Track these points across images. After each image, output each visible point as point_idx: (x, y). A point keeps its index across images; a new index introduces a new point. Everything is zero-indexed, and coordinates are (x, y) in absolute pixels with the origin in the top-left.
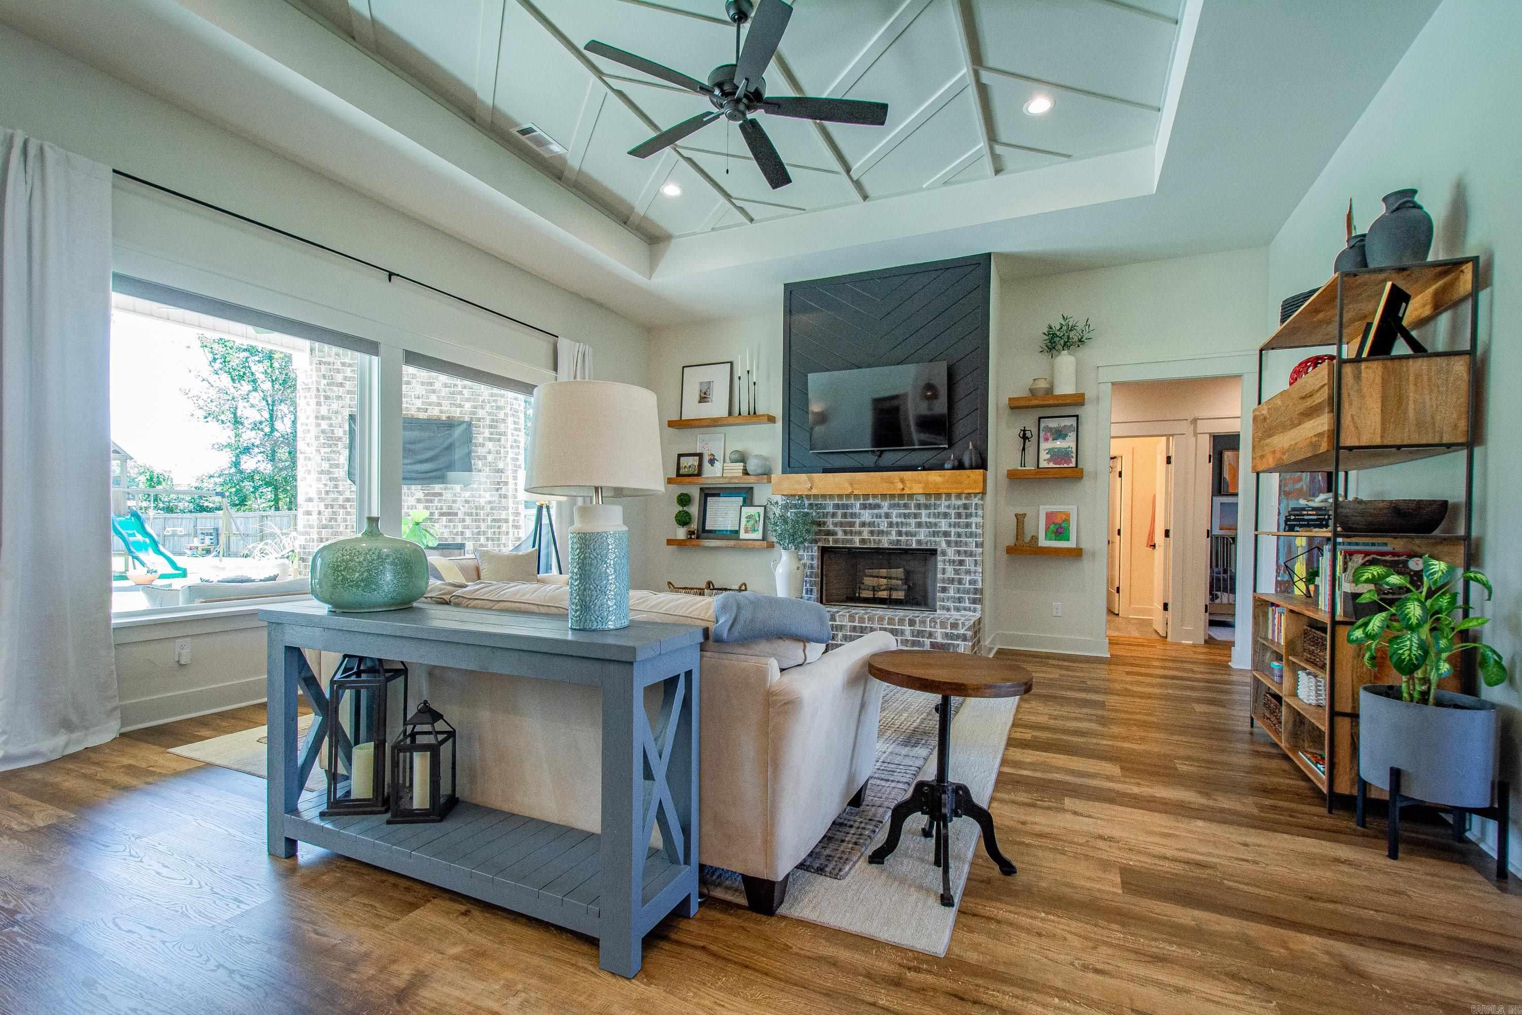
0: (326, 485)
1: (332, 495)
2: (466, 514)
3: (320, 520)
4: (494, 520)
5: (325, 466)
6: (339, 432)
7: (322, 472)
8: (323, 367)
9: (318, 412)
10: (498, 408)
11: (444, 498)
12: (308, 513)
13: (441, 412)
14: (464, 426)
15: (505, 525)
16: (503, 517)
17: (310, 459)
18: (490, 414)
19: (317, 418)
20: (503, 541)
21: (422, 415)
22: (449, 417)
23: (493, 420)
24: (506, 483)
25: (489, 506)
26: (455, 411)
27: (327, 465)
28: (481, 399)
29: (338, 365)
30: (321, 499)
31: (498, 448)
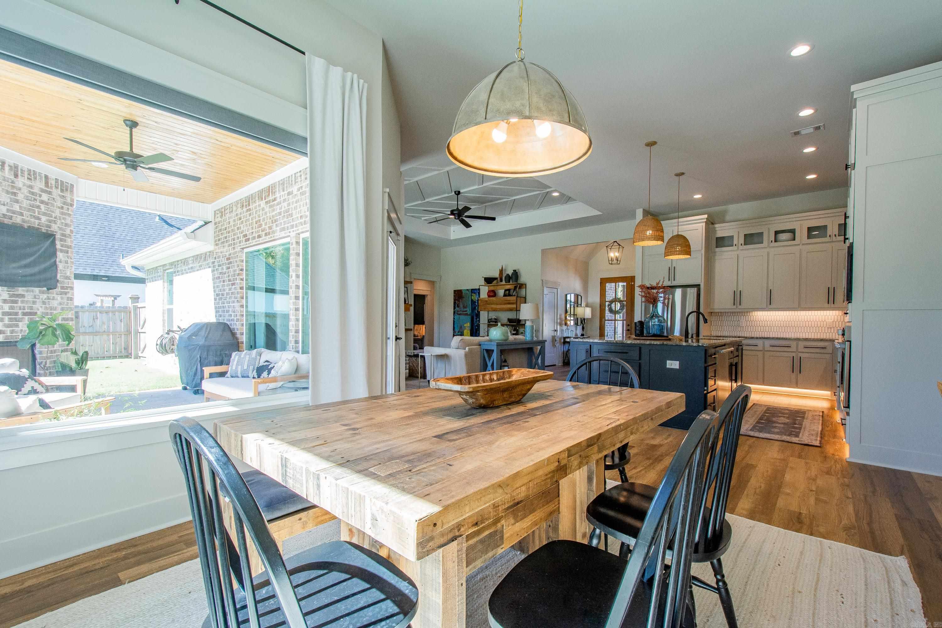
10: (66, 225)
11: (26, 299)
14: (49, 237)
18: (60, 229)
21: (6, 221)
22: (29, 227)
23: (63, 235)
25: (60, 307)
26: (34, 223)
28: (54, 215)
31: (66, 259)
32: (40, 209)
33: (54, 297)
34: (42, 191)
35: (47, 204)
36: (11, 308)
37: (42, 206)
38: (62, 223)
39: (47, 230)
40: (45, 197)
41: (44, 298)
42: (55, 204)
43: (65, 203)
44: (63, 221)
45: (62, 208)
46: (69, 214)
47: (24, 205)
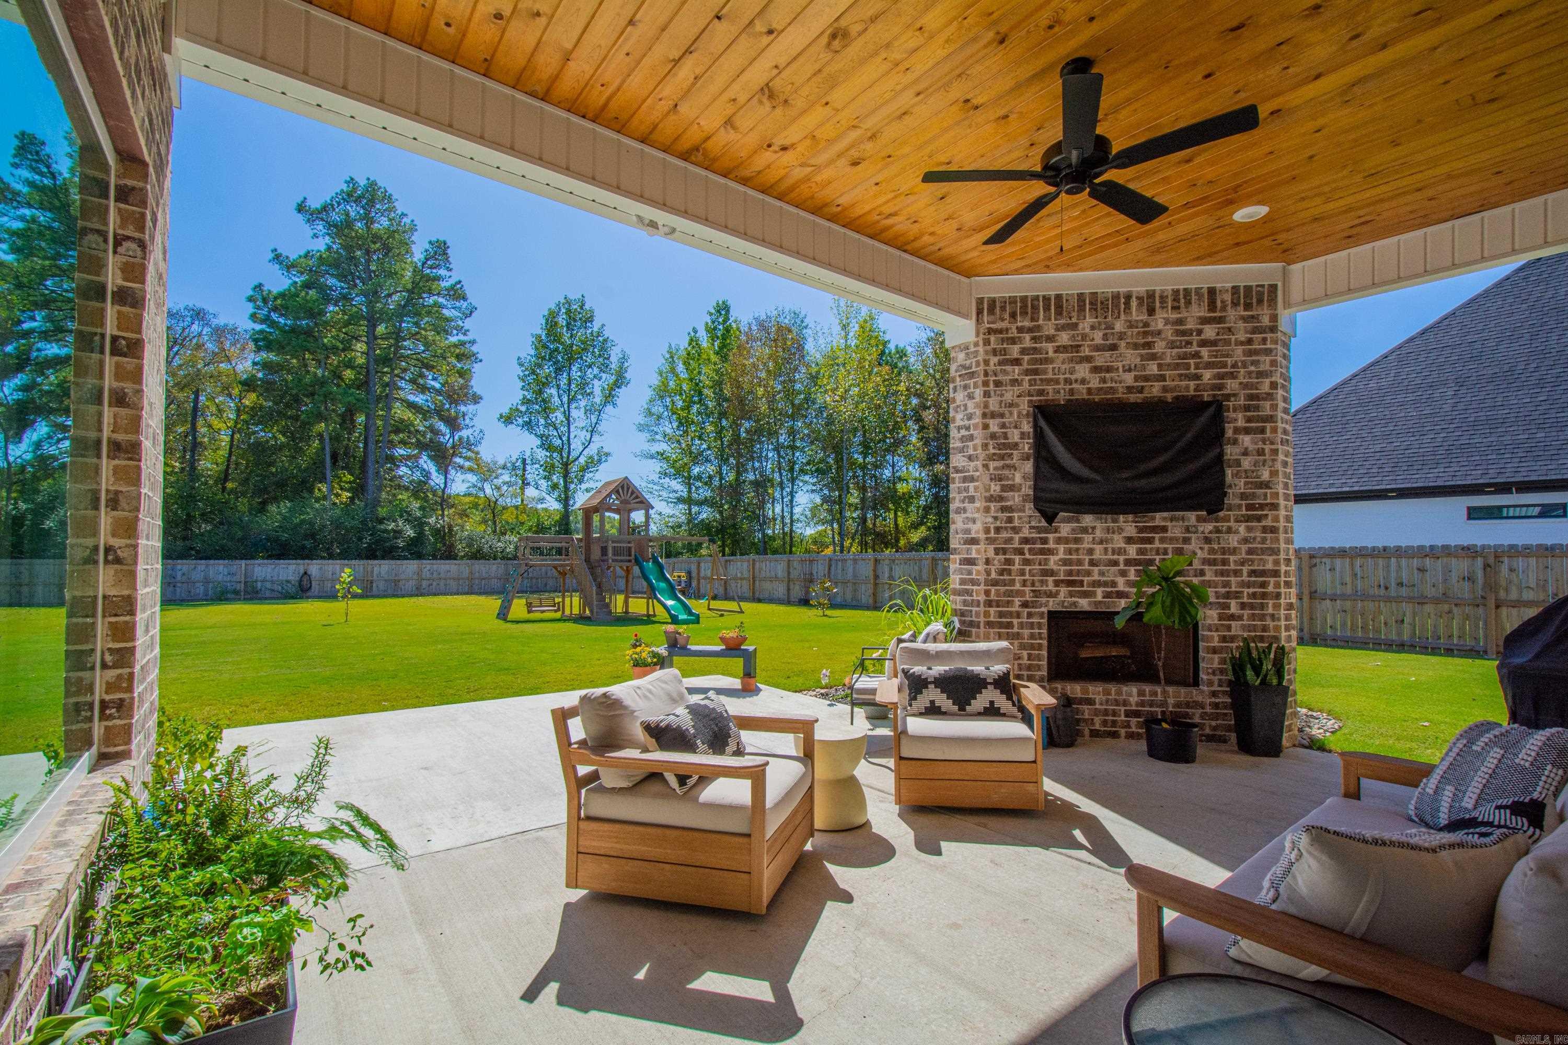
0: (996, 518)
1: (1004, 535)
2: (1205, 561)
3: (988, 573)
4: (1253, 573)
5: (995, 488)
6: (1015, 436)
7: (990, 499)
8: (992, 338)
9: (986, 406)
10: (1260, 374)
11: (1169, 535)
12: (970, 562)
13: (1165, 389)
14: (1212, 409)
15: (1272, 580)
16: (1270, 566)
17: (972, 479)
18: (1245, 386)
19: (984, 415)
20: (1270, 611)
21: (1134, 398)
22: (1177, 398)
23: (1251, 397)
24: (1275, 507)
25: (1244, 548)
26: (1187, 387)
27: (998, 488)
28: (1229, 361)
29: (1014, 333)
30: (990, 541)
31: (1260, 445)
32: (1200, 357)
33: (1229, 528)
34: (1205, 321)
35: (1214, 343)
36: (1141, 552)
37: (1205, 352)
38: (1250, 373)
39: (1214, 396)
40: (1210, 332)
41: (1207, 531)
42: (1233, 338)
43: (1255, 331)
44: (1252, 368)
45: (1250, 341)
46: (1266, 349)
47: (1168, 360)
